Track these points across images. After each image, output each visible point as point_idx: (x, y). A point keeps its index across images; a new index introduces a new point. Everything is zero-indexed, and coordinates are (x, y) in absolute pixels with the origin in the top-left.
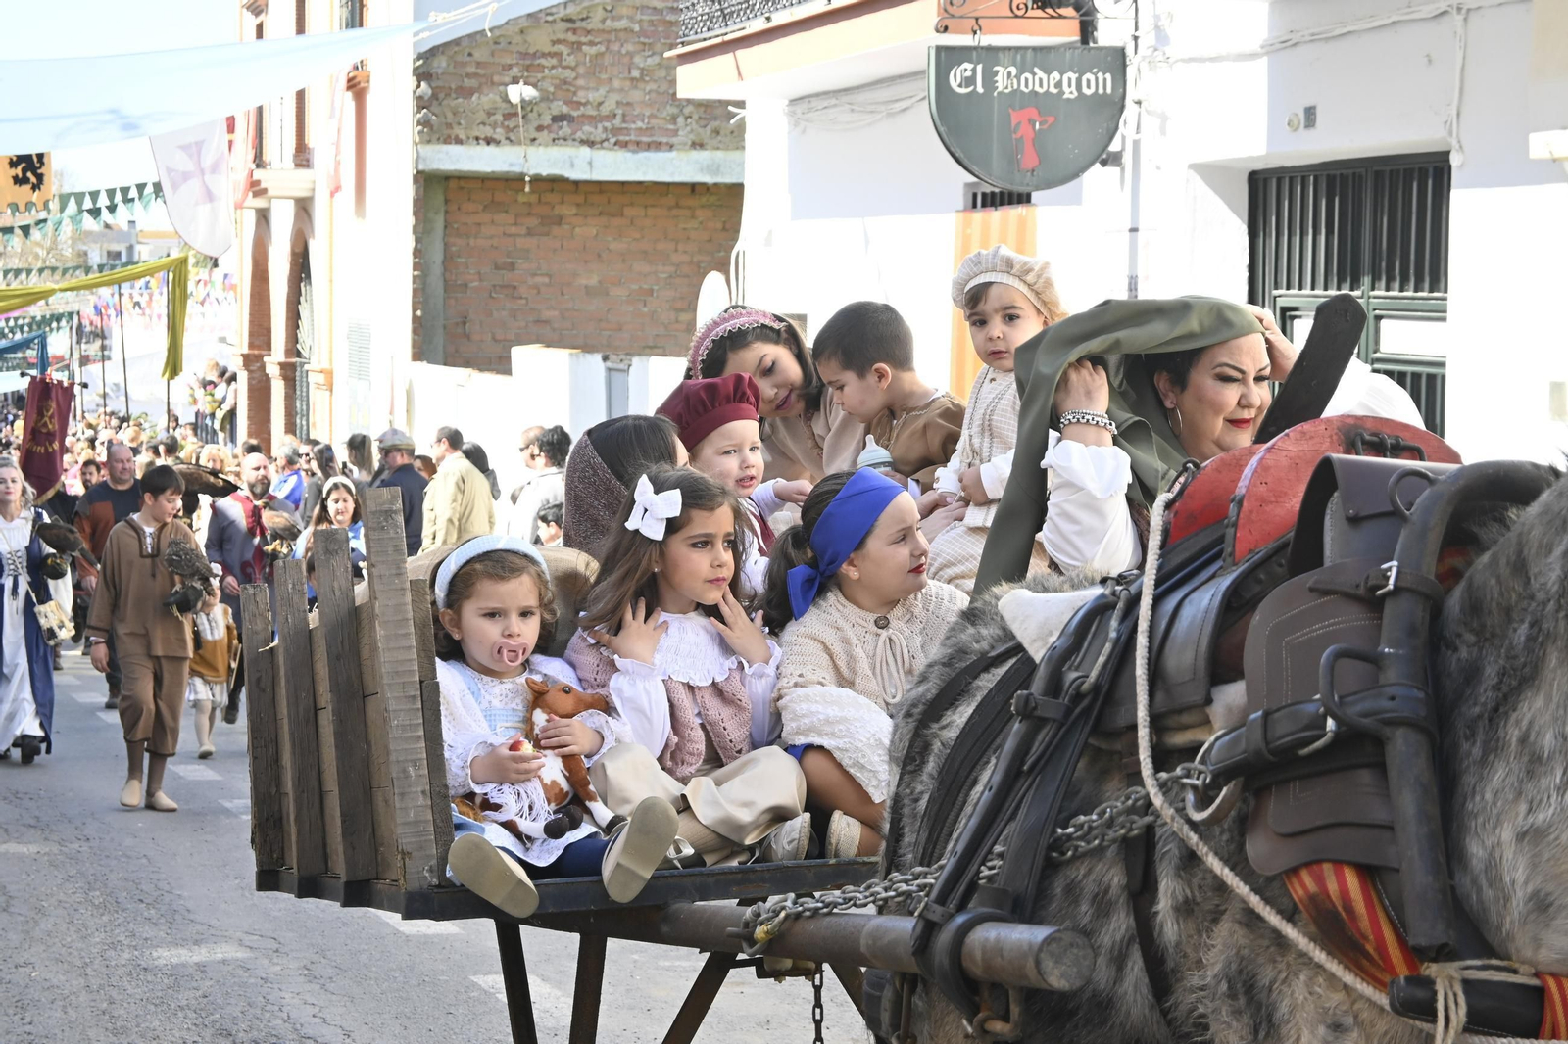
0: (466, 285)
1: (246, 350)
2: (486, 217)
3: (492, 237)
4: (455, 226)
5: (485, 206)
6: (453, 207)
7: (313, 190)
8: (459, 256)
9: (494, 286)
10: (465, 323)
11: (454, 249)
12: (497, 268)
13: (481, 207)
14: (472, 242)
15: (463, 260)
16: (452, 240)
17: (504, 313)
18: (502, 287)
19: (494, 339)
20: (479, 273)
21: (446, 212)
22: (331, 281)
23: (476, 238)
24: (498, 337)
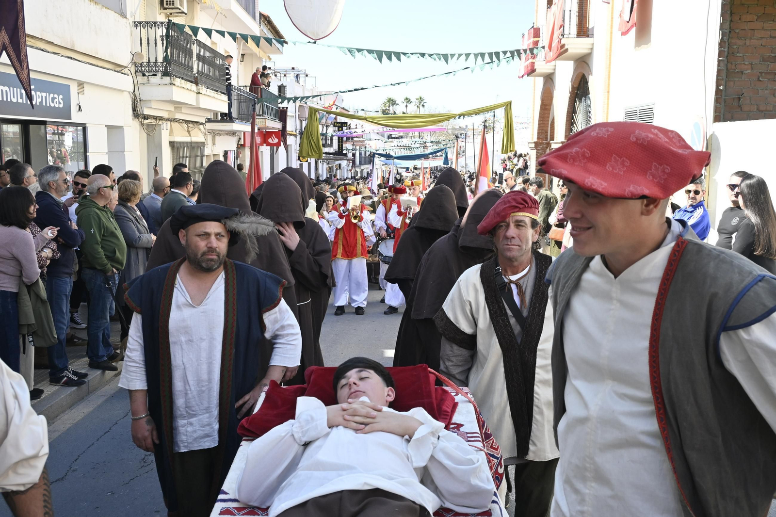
0: (742, 72)
1: (535, 140)
2: (759, 25)
3: (762, 38)
4: (737, 31)
5: (759, 17)
6: (736, 18)
7: (592, 49)
8: (738, 52)
9: (761, 73)
10: (739, 98)
11: (735, 47)
12: (764, 60)
13: (756, 18)
14: (748, 42)
15: (741, 55)
16: (733, 41)
17: (766, 92)
18: (766, 73)
19: (758, 109)
20: (752, 64)
21: (731, 21)
22: (608, 92)
23: (751, 39)
24: (762, 108)
